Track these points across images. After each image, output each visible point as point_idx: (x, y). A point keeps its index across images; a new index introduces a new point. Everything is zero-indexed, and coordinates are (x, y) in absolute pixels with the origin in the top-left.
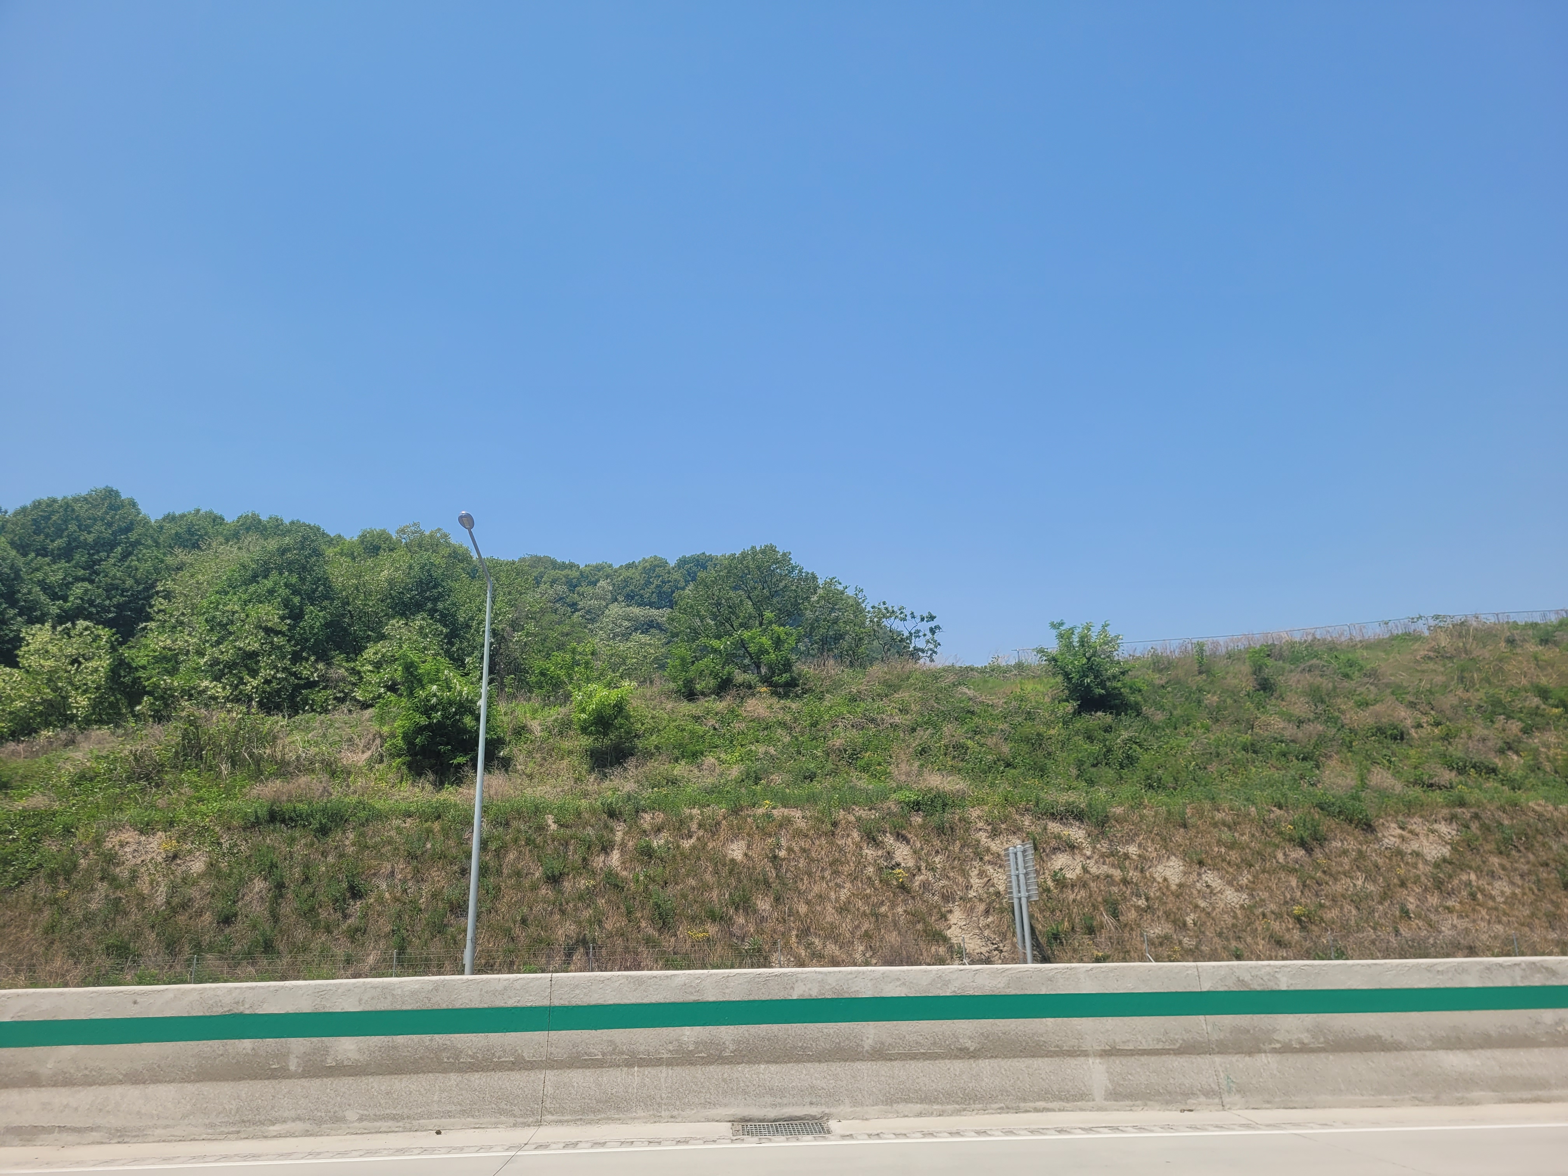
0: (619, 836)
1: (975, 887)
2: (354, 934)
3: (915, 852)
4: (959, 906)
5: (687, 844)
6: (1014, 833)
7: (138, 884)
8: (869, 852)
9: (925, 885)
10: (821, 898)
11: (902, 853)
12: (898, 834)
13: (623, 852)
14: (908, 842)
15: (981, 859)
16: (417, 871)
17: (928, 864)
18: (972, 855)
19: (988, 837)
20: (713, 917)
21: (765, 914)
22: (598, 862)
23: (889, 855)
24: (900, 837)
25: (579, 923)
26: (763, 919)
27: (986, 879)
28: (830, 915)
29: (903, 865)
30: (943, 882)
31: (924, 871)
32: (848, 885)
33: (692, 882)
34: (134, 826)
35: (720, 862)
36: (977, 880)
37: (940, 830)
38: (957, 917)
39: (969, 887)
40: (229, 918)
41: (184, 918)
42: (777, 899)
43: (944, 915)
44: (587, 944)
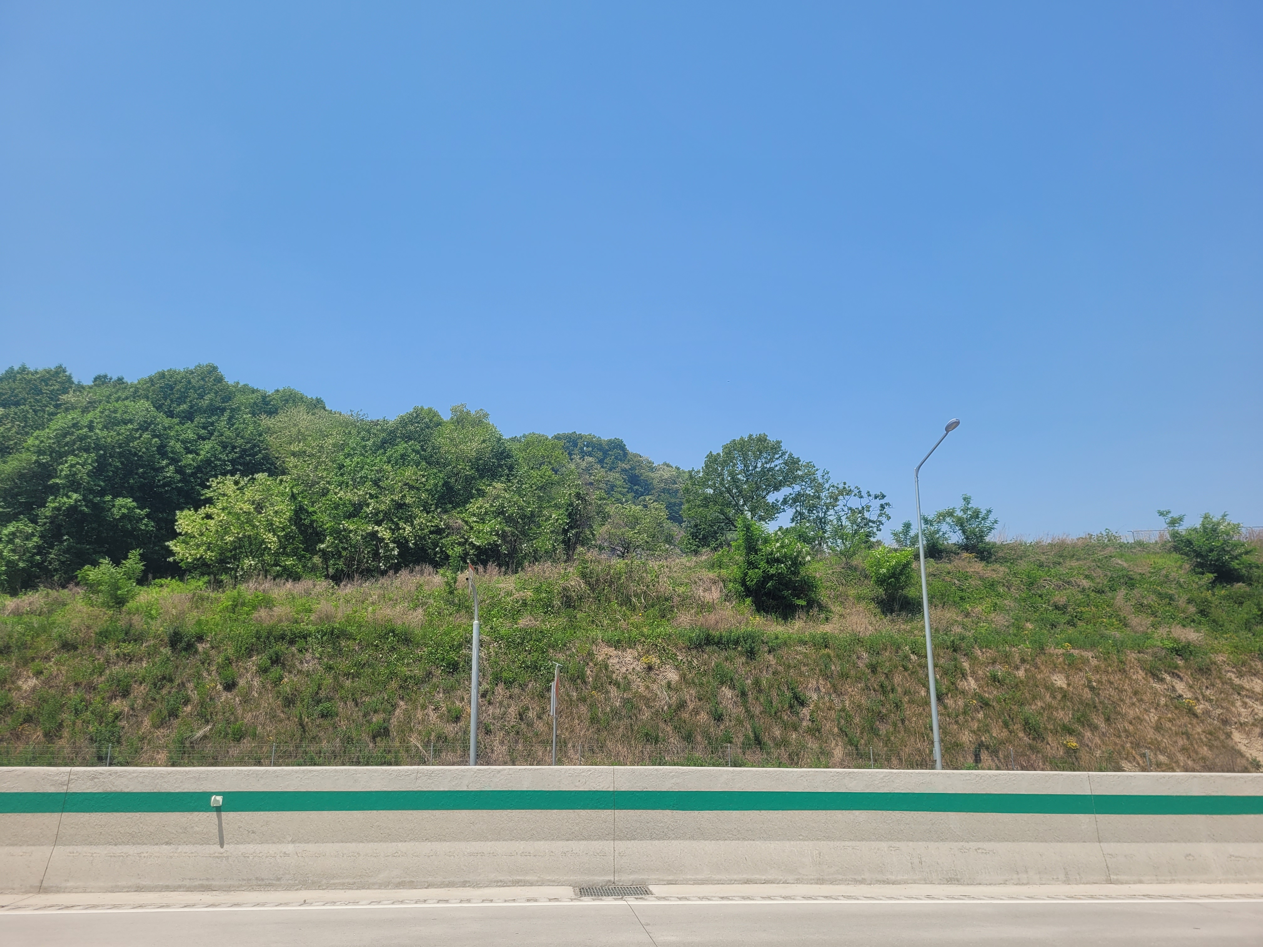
0: (966, 665)
1: (1244, 714)
2: (815, 731)
3: (1191, 687)
4: (1236, 729)
5: (1021, 673)
6: (1255, 675)
7: (634, 687)
8: (1157, 686)
9: (1207, 713)
10: (1139, 719)
11: (1180, 687)
12: (1173, 673)
13: (976, 680)
14: (1181, 679)
15: (1239, 694)
16: (834, 686)
17: (1204, 696)
18: (1231, 690)
19: (1237, 677)
20: (1071, 732)
21: (1104, 730)
22: (962, 684)
23: (1174, 689)
24: (1174, 675)
25: (973, 732)
26: (1104, 734)
27: (1250, 710)
28: (1151, 734)
29: (1185, 696)
30: (1219, 711)
31: (1202, 702)
32: (1153, 710)
33: (1039, 703)
34: (609, 643)
35: (1051, 688)
36: (1243, 710)
37: (1201, 670)
38: (1237, 736)
39: (1240, 715)
40: (719, 718)
41: (685, 716)
42: (1108, 720)
43: (1229, 735)
44: (987, 748)
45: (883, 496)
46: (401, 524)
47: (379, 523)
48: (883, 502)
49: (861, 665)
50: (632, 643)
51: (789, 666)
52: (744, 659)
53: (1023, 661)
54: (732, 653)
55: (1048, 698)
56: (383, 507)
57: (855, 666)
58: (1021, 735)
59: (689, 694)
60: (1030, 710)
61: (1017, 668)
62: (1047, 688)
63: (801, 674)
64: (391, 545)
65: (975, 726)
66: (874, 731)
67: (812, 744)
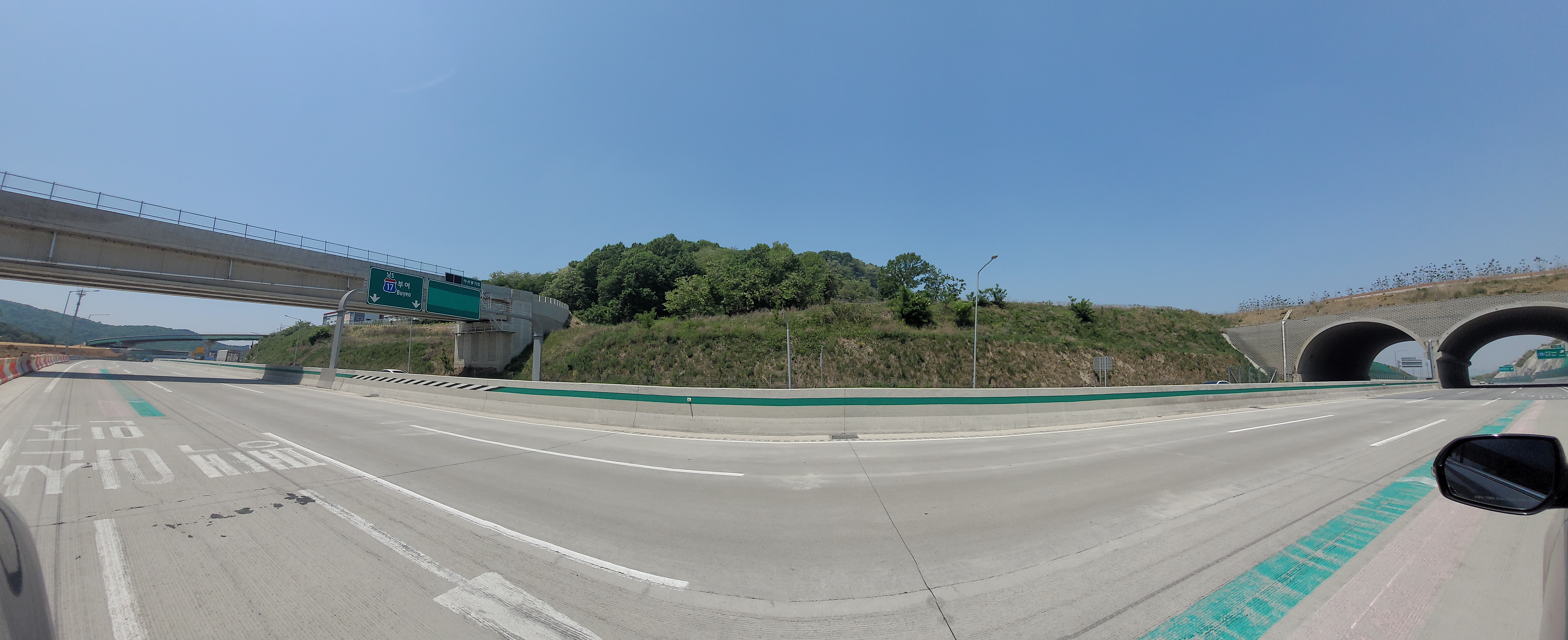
0: (990, 347)
1: (1082, 368)
2: (927, 372)
3: (1069, 357)
4: (1081, 372)
5: (1009, 351)
7: (854, 354)
8: (1057, 356)
9: (1072, 366)
10: (1049, 368)
11: (1065, 357)
13: (992, 353)
14: (1066, 354)
16: (936, 355)
17: (1072, 360)
18: (1080, 358)
19: (1084, 354)
20: (1024, 372)
21: (1037, 373)
22: (987, 355)
23: (1063, 357)
24: (1064, 352)
28: (1052, 373)
29: (1066, 360)
30: (1077, 365)
31: (1072, 362)
32: (1055, 365)
33: (1015, 362)
34: (844, 337)
36: (1083, 365)
37: (1073, 351)
38: (1081, 374)
40: (889, 367)
41: (875, 366)
42: (1038, 368)
43: (1079, 373)
44: (994, 378)
45: (963, 281)
46: (755, 291)
47: (746, 292)
48: (962, 283)
49: (947, 346)
50: (854, 337)
51: (919, 346)
52: (900, 343)
53: (1011, 346)
54: (895, 341)
55: (1019, 360)
56: (747, 285)
57: (946, 347)
58: (1007, 373)
59: (877, 357)
60: (1011, 364)
61: (1008, 349)
62: (1019, 356)
63: (923, 350)
64: (751, 300)
65: (990, 370)
66: (950, 372)
67: (926, 377)
